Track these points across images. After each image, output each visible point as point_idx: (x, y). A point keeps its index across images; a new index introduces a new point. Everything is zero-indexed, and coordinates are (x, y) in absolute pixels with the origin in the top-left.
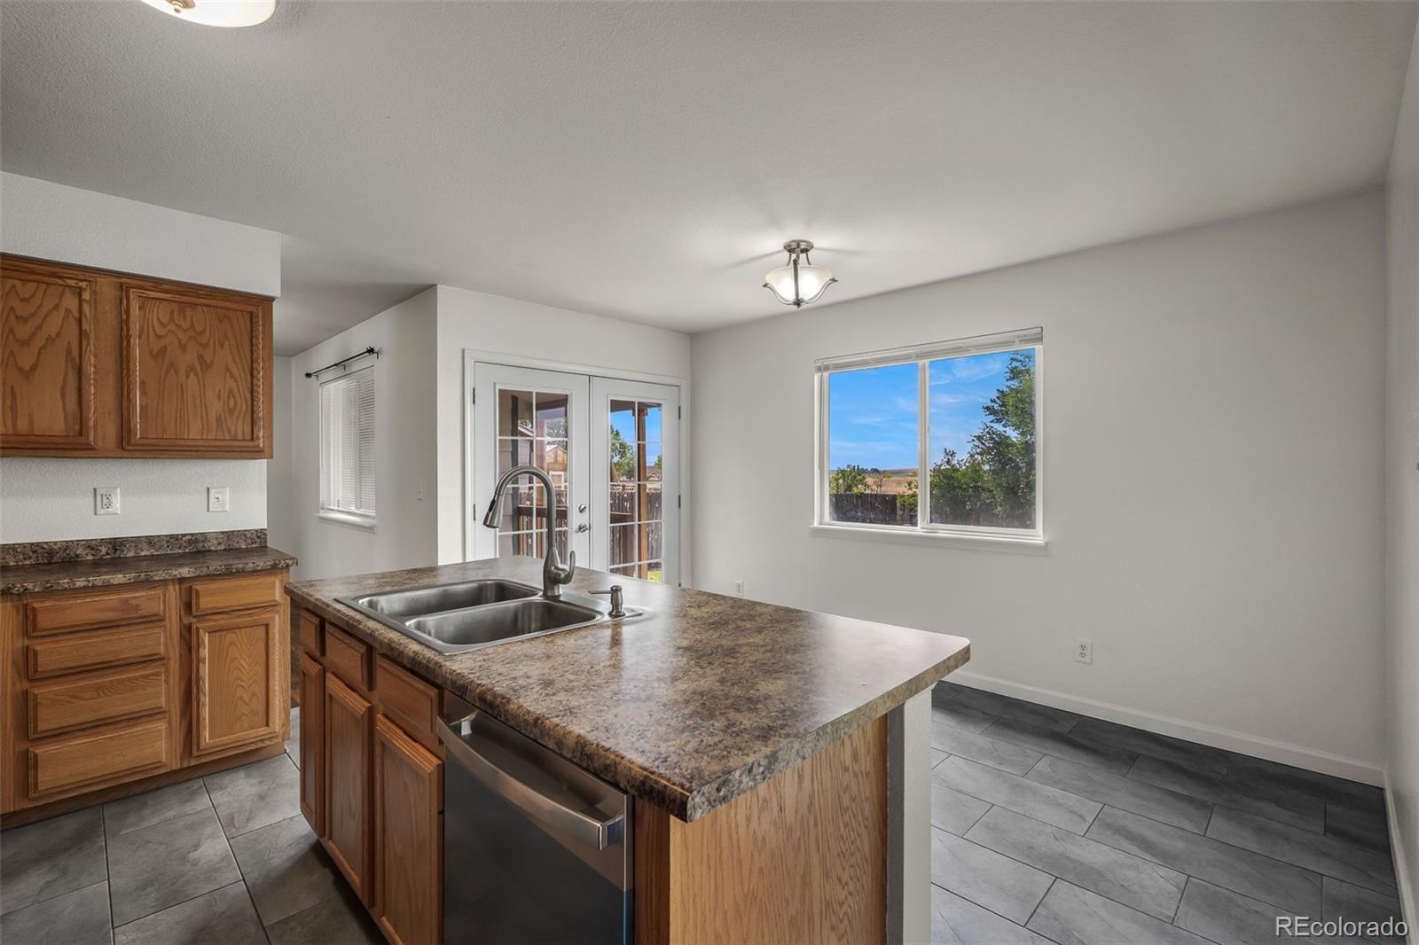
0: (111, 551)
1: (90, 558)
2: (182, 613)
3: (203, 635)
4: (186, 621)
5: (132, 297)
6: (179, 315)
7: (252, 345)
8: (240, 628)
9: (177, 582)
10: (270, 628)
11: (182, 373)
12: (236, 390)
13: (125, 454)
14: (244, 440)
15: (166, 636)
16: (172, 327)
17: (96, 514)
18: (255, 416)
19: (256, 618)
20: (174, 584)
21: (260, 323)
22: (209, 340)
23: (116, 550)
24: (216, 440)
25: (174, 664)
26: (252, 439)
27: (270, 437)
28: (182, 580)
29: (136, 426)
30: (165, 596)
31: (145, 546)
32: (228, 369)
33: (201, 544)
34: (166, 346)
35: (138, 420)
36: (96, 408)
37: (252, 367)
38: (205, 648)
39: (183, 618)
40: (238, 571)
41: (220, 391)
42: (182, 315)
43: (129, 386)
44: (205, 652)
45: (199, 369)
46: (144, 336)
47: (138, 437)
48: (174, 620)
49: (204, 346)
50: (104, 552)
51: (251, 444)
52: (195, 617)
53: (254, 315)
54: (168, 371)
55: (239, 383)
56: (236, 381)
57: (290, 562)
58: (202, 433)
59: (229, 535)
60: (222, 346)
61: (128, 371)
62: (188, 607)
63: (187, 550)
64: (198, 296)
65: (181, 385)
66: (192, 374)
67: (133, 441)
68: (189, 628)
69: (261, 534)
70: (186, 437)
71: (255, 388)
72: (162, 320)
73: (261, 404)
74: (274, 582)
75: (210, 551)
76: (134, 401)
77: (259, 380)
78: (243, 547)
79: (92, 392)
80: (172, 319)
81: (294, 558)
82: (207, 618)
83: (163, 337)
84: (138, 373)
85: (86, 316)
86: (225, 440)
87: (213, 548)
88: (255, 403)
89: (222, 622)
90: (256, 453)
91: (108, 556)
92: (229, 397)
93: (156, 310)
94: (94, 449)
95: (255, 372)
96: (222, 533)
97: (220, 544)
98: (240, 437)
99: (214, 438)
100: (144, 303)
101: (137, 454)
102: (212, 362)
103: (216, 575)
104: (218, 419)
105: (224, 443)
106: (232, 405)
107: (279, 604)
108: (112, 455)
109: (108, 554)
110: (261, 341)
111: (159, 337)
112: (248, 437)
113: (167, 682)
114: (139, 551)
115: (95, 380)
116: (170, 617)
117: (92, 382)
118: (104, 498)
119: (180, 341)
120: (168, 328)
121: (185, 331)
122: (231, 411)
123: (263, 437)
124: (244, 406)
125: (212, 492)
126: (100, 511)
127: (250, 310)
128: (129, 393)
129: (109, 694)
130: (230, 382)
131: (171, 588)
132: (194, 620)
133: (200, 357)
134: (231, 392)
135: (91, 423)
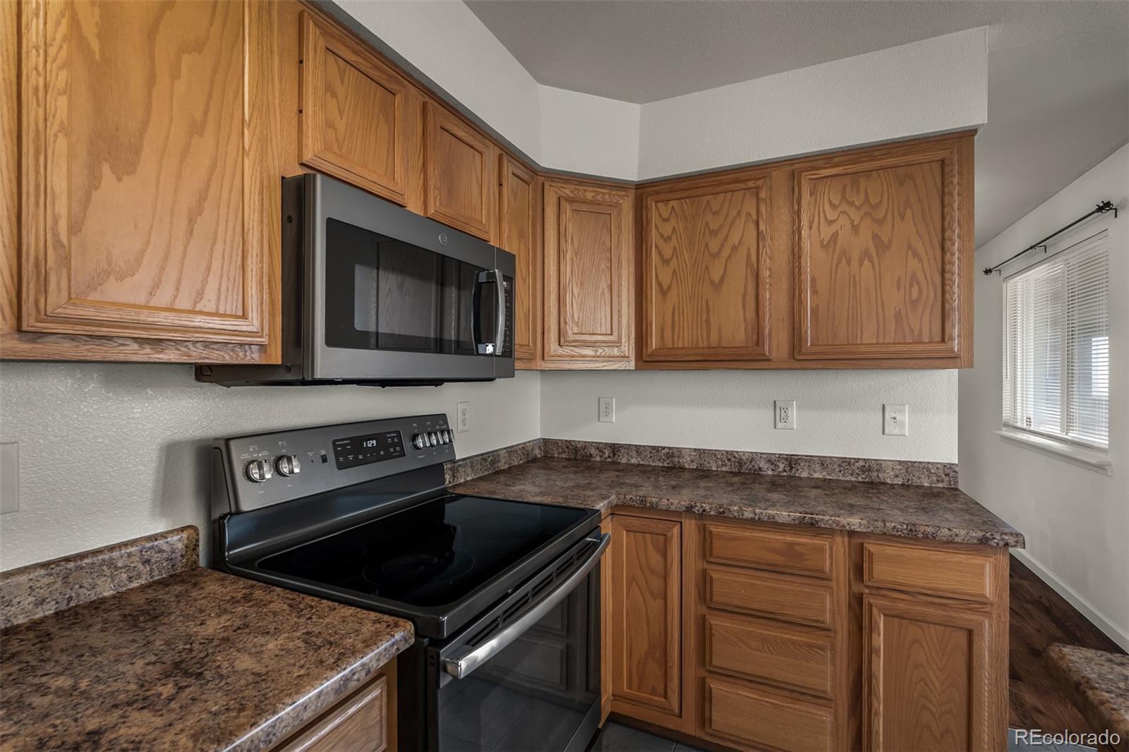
0: (788, 469)
1: (770, 472)
2: (852, 576)
3: (877, 618)
4: (857, 588)
5: (803, 182)
6: (852, 189)
7: (943, 206)
8: (929, 623)
9: (846, 534)
10: (976, 638)
11: (855, 262)
12: (920, 275)
13: (797, 365)
14: (931, 342)
15: (832, 602)
16: (844, 207)
17: (775, 427)
18: (947, 306)
19: (953, 614)
20: (842, 536)
21: (956, 171)
22: (886, 214)
23: (792, 468)
24: (894, 343)
25: (842, 640)
26: (943, 340)
27: (969, 335)
28: (852, 534)
29: (806, 332)
30: (831, 549)
31: (818, 467)
32: (910, 247)
33: (875, 474)
34: (837, 233)
35: (809, 325)
36: (770, 315)
37: (943, 238)
38: (879, 635)
39: (853, 583)
40: (926, 536)
41: (899, 278)
42: (855, 190)
43: (800, 287)
44: (880, 641)
45: (874, 254)
46: (815, 225)
47: (809, 345)
48: (842, 580)
49: (880, 222)
50: (781, 469)
51: (942, 347)
52: (868, 587)
53: (946, 162)
54: (839, 262)
55: (926, 264)
56: (920, 261)
57: (1011, 540)
58: (878, 336)
59: (908, 466)
60: (902, 218)
61: (800, 269)
62: (859, 570)
63: (860, 479)
64: (874, 159)
65: (854, 276)
66: (866, 261)
67: (804, 350)
68: (859, 599)
69: (949, 470)
70: (858, 342)
71: (947, 267)
72: (834, 202)
73: (956, 289)
74: (982, 567)
75: (885, 484)
76: (805, 303)
77: (953, 255)
78: (926, 485)
79: (768, 298)
80: (844, 198)
81: (1017, 535)
82: (883, 592)
83: (835, 221)
84: (809, 270)
85: (762, 216)
86: (906, 343)
87: (889, 481)
88: (948, 288)
89: (902, 606)
90: (947, 360)
91: (785, 474)
92: (911, 286)
93: (826, 191)
94: (770, 360)
95: (948, 244)
96: (900, 462)
97: (897, 476)
98: (926, 339)
99: (892, 341)
100: (815, 186)
101: (807, 364)
102: (890, 241)
103: (895, 536)
104: (898, 316)
105: (905, 348)
106: (915, 296)
107: (992, 604)
108: (784, 366)
109: (784, 471)
110: (956, 198)
111: (831, 222)
112: (938, 338)
113: (833, 661)
114: (811, 472)
115: (770, 284)
116: (837, 578)
117: (767, 286)
118: (783, 411)
119: (852, 221)
120: (840, 209)
121: (858, 208)
122: (914, 304)
123: (959, 336)
124: (932, 294)
125: (887, 409)
126: (779, 425)
127: (939, 158)
128: (800, 295)
129: (775, 653)
130: (913, 264)
131: (839, 539)
132: (867, 591)
133: (876, 237)
134: (914, 278)
135: (767, 332)
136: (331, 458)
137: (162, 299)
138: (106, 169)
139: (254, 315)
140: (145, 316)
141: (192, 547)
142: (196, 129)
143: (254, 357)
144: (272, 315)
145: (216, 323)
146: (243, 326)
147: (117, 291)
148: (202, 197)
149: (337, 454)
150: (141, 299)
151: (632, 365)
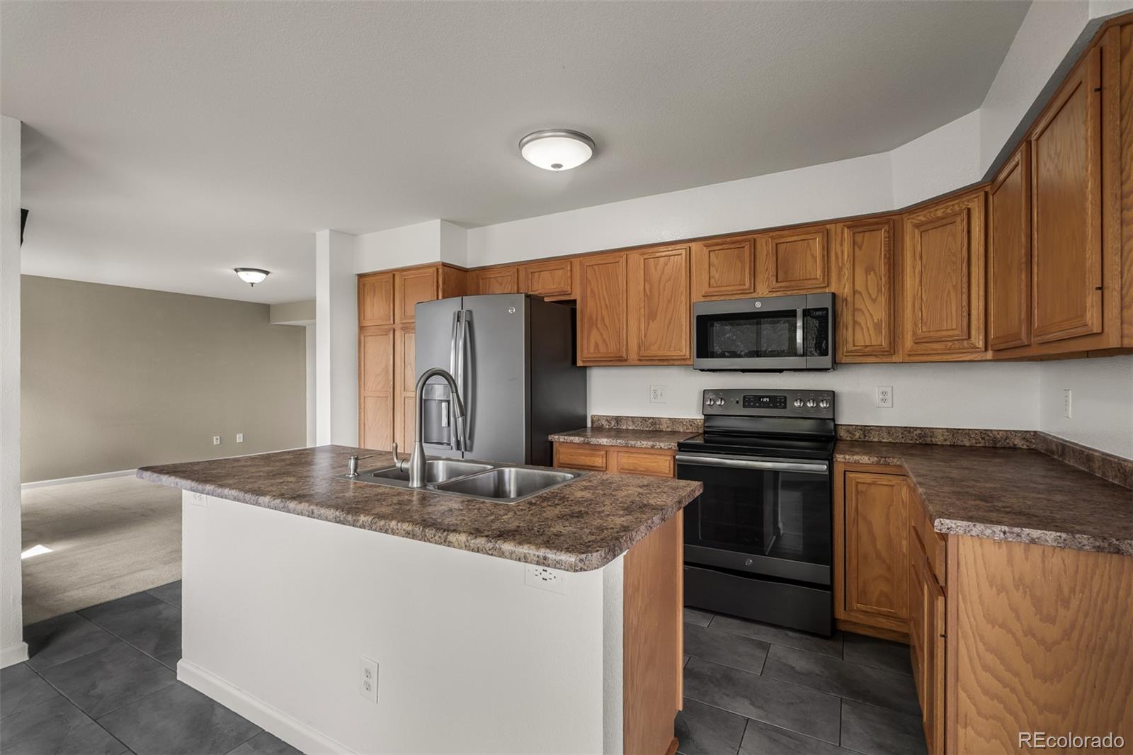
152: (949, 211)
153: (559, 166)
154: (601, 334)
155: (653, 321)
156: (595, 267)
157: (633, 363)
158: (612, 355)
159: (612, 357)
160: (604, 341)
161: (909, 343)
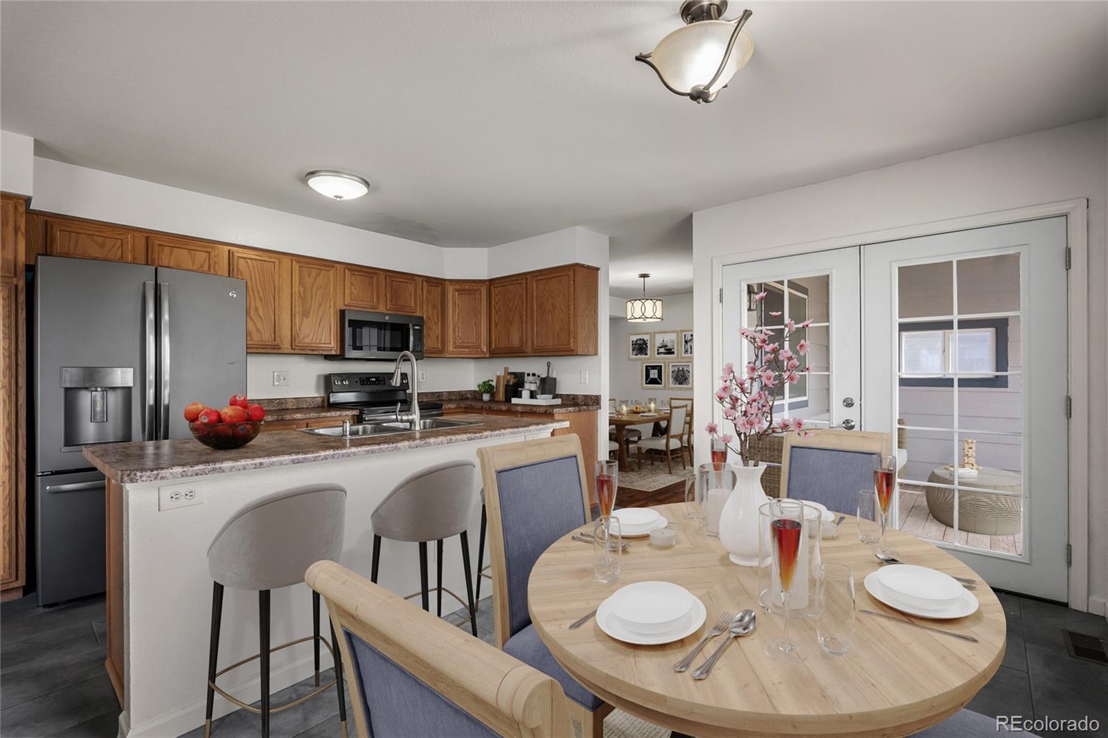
136: (359, 382)
137: (313, 342)
138: (304, 318)
139: (332, 344)
140: (311, 345)
141: (323, 401)
142: (320, 305)
143: (333, 353)
144: (337, 342)
145: (324, 345)
146: (330, 346)
147: (306, 340)
148: (321, 319)
149: (361, 381)
150: (310, 341)
151: (488, 356)
152: (471, 287)
153: (340, 197)
154: (255, 324)
155: (306, 318)
156: (248, 260)
157: (286, 351)
158: (267, 343)
159: (267, 345)
160: (258, 330)
161: (451, 348)
